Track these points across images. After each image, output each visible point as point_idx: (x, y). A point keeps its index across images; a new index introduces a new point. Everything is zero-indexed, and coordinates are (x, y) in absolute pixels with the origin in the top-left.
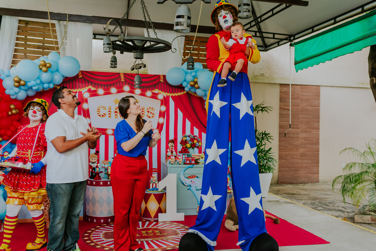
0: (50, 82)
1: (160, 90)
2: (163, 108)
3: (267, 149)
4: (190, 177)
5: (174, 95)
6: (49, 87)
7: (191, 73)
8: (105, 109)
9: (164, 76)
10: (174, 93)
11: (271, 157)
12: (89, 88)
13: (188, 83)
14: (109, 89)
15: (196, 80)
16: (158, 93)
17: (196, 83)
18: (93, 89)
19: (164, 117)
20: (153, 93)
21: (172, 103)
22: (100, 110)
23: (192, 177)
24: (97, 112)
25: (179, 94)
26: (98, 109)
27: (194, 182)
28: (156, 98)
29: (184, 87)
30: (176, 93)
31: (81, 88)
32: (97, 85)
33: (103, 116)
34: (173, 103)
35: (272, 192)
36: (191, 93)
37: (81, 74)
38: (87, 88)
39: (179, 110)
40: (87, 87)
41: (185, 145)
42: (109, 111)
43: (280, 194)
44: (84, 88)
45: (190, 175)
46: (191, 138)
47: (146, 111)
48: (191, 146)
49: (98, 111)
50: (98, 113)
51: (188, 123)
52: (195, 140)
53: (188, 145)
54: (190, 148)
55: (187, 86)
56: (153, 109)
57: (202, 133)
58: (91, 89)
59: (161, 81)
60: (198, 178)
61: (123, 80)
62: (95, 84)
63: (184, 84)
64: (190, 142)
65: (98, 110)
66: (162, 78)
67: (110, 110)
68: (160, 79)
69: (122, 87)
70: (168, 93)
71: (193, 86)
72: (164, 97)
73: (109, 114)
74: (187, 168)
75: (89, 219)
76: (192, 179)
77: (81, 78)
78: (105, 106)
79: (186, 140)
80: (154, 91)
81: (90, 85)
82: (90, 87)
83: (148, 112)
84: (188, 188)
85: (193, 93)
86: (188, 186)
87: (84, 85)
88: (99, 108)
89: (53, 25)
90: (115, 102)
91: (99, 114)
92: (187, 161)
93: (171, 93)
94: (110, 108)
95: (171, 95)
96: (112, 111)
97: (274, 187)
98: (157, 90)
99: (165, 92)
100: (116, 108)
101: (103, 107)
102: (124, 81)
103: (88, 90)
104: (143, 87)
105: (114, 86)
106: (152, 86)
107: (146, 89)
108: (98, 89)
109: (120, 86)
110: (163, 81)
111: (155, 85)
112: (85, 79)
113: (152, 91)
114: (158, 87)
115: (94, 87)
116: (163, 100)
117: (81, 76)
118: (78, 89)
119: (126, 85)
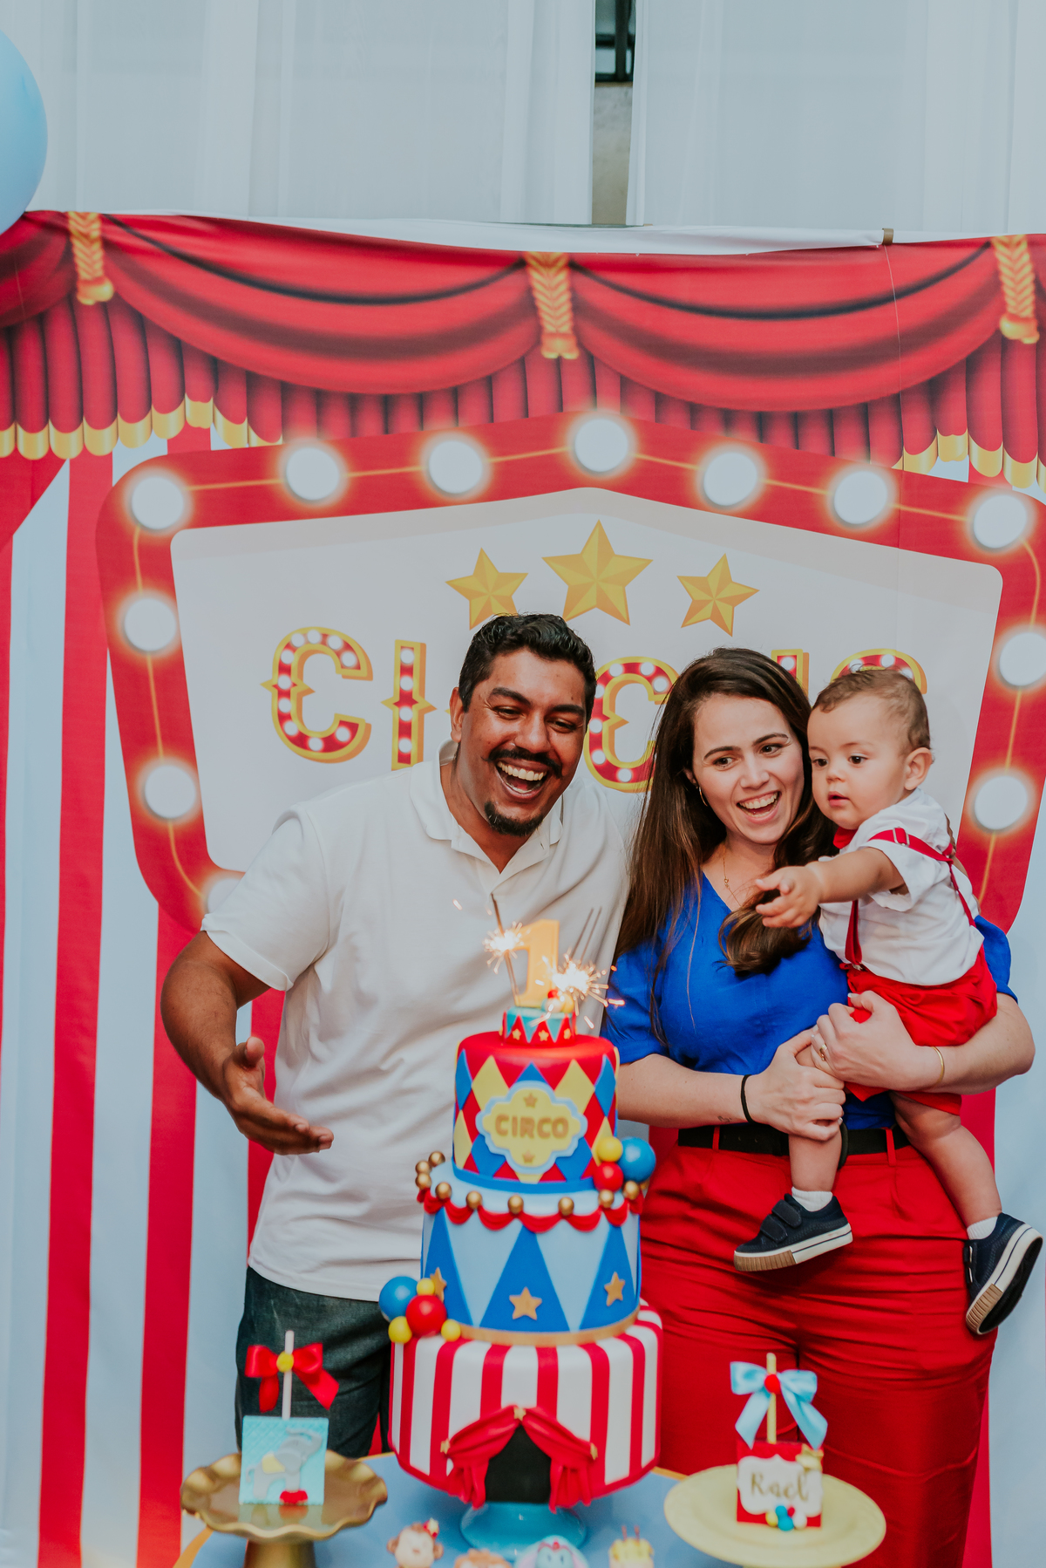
1: (988, 445)
8: (361, 669)
12: (185, 430)
14: (402, 451)
16: (972, 471)
18: (227, 436)
19: (1035, 759)
20: (914, 487)
22: (308, 680)
24: (268, 704)
26: (284, 669)
28: (941, 541)
32: (276, 401)
33: (331, 744)
37: (99, 266)
38: (169, 424)
42: (406, 699)
49: (283, 694)
50: (286, 706)
58: (206, 433)
59: (1009, 329)
61: (558, 347)
62: (251, 383)
65: (285, 682)
66: (1020, 297)
67: (408, 684)
68: (1002, 309)
69: (546, 426)
72: (1044, 517)
73: (405, 730)
78: (355, 638)
80: (920, 463)
82: (199, 412)
88: (289, 658)
90: (469, 594)
91: (292, 728)
94: (408, 658)
98: (961, 441)
101: (335, 643)
102: (571, 355)
103: (171, 443)
104: (797, 420)
105: (456, 413)
106: (896, 402)
107: (832, 436)
108: (280, 442)
109: (532, 414)
110: (1038, 313)
111: (933, 390)
112: (141, 323)
113: (897, 466)
114: (969, 408)
115: (238, 421)
116: (1028, 555)
117: (105, 292)
118: (65, 428)
119: (595, 404)
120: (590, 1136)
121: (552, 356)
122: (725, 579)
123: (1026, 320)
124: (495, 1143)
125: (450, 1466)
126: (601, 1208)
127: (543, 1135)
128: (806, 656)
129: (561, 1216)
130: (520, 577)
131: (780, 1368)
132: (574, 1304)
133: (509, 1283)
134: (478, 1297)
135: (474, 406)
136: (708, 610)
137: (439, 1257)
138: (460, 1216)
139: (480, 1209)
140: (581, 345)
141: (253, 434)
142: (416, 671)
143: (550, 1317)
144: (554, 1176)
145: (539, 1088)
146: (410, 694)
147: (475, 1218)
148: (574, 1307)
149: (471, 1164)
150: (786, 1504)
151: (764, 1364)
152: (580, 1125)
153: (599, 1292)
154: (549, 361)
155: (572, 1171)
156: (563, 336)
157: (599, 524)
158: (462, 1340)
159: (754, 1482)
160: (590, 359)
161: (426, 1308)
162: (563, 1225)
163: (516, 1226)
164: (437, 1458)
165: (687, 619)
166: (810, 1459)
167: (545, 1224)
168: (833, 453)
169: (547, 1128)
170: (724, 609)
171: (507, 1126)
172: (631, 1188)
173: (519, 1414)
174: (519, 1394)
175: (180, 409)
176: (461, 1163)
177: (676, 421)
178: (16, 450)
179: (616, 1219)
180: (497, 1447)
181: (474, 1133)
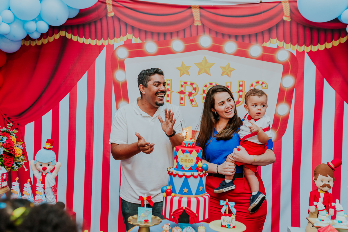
1: (281, 41)
2: (289, 82)
5: (315, 49)
10: (315, 45)
12: (128, 39)
14: (168, 43)
16: (277, 46)
18: (135, 41)
19: (289, 102)
20: (266, 49)
25: (329, 46)
28: (271, 59)
32: (144, 34)
38: (124, 39)
39: (326, 85)
40: (124, 35)
44: (117, 38)
56: (264, 85)
58: (131, 40)
59: (285, 18)
61: (198, 23)
62: (140, 30)
66: (287, 12)
67: (169, 87)
68: (283, 15)
69: (195, 38)
70: (301, 45)
73: (168, 96)
77: (112, 17)
80: (267, 44)
81: (130, 34)
82: (130, 36)
90: (180, 70)
93: (308, 45)
95: (309, 51)
96: (173, 90)
98: (275, 40)
100: (183, 84)
102: (200, 25)
103: (125, 42)
104: (243, 37)
105: (178, 36)
106: (262, 33)
107: (250, 39)
108: (145, 42)
109: (192, 36)
110: (291, 15)
111: (270, 30)
112: (119, 20)
113: (263, 45)
114: (277, 34)
115: (137, 38)
116: (288, 62)
117: (113, 14)
118: (105, 39)
119: (204, 34)
120: (197, 163)
121: (196, 25)
122: (229, 67)
123: (288, 17)
124: (181, 163)
125: (173, 217)
126: (199, 175)
127: (189, 162)
128: (245, 82)
129: (192, 175)
130: (190, 67)
131: (229, 201)
132: (194, 190)
133: (183, 187)
134: (178, 189)
135: (181, 34)
136: (226, 73)
137: (171, 182)
138: (175, 176)
139: (178, 174)
140: (202, 23)
141: (140, 40)
142: (170, 85)
143: (190, 193)
144: (191, 169)
145: (188, 154)
146: (169, 89)
147: (177, 176)
148: (194, 191)
149: (177, 167)
150: (229, 224)
151: (226, 201)
152: (195, 161)
153: (198, 189)
154: (196, 26)
155: (194, 168)
156: (198, 21)
157: (205, 57)
158: (175, 196)
159: (224, 220)
160: (203, 25)
161: (169, 191)
162: (192, 177)
163: (184, 177)
164: (170, 216)
165: (222, 75)
166: (233, 217)
167: (189, 177)
168: (250, 43)
169: (189, 161)
170: (229, 73)
171: (183, 160)
172: (204, 171)
173: (184, 208)
174: (184, 205)
175: (126, 36)
176: (175, 167)
177: (220, 37)
178: (96, 44)
179: (201, 177)
180: (181, 214)
181: (177, 162)
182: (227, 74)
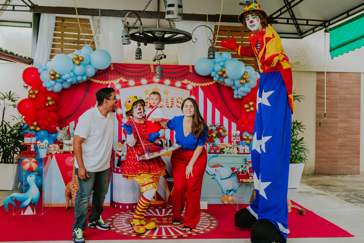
0: (84, 75)
1: (189, 80)
3: (298, 138)
4: (214, 166)
5: (203, 85)
6: (82, 80)
7: (219, 63)
9: (193, 67)
10: (203, 83)
11: (304, 147)
12: (121, 80)
13: (217, 73)
14: (139, 80)
15: (224, 70)
16: (187, 83)
17: (224, 72)
18: (124, 80)
20: (183, 84)
21: (201, 93)
23: (217, 166)
25: (209, 84)
27: (218, 172)
28: (185, 88)
29: (213, 77)
30: (206, 83)
31: (113, 80)
32: (128, 77)
34: (203, 93)
35: (306, 183)
36: (220, 83)
37: (113, 66)
38: (119, 80)
39: (208, 100)
40: (119, 78)
41: (211, 135)
43: (314, 185)
44: (116, 79)
45: (214, 164)
46: (217, 128)
47: (175, 101)
48: (217, 135)
51: (218, 113)
52: (221, 130)
53: (214, 135)
54: (216, 137)
55: (215, 76)
56: (182, 99)
57: (232, 122)
59: (190, 71)
60: (223, 167)
62: (126, 76)
63: (213, 74)
64: (216, 132)
66: (191, 68)
68: (189, 69)
69: (152, 78)
70: (197, 83)
71: (221, 76)
72: (194, 87)
74: (211, 157)
75: (116, 205)
76: (217, 169)
77: (113, 70)
79: (212, 129)
80: (183, 82)
81: (122, 77)
82: (122, 78)
83: (178, 102)
84: (213, 177)
85: (223, 82)
86: (212, 175)
87: (115, 76)
89: (88, 20)
90: (145, 92)
92: (211, 150)
93: (200, 83)
95: (200, 86)
97: (309, 178)
98: (186, 80)
99: (194, 82)
100: (146, 99)
102: (154, 72)
104: (173, 78)
106: (181, 76)
107: (176, 79)
108: (129, 81)
109: (150, 77)
110: (192, 71)
111: (184, 75)
112: (116, 71)
113: (181, 82)
114: (187, 77)
115: (125, 79)
116: (192, 90)
117: (113, 68)
118: (110, 81)
122: (167, 91)
130: (149, 91)
135: (145, 76)
154: (152, 72)
156: (153, 70)
157: (157, 86)
168: (176, 81)
170: (167, 93)
177: (163, 78)
182: (166, 94)
